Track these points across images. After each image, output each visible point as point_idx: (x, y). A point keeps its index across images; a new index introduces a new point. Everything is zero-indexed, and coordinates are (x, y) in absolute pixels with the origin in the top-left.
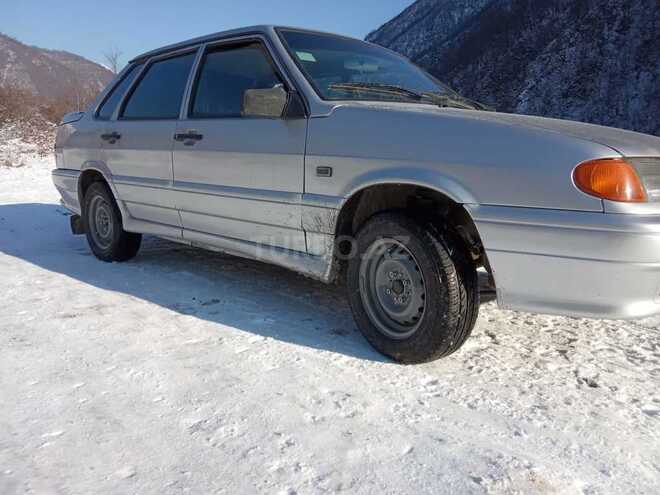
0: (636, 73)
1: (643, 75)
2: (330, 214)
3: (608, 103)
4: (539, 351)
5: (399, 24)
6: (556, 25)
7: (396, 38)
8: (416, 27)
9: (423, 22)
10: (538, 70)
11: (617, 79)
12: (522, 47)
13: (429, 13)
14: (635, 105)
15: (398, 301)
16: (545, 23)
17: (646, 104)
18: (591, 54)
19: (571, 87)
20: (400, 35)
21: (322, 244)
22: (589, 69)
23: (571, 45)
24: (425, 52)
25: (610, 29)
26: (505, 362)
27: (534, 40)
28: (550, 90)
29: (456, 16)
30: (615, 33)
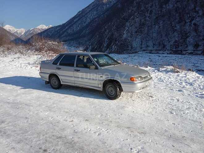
0: (154, 26)
1: (157, 26)
2: (102, 82)
3: (147, 34)
4: (128, 98)
5: (88, 9)
6: (133, 11)
7: (87, 13)
8: (93, 10)
9: (95, 9)
10: (128, 25)
11: (150, 28)
12: (124, 18)
13: (96, 6)
14: (155, 35)
15: (112, 93)
16: (130, 11)
17: (157, 34)
18: (143, 20)
19: (138, 30)
20: (88, 12)
21: (101, 86)
22: (142, 25)
23: (137, 18)
24: (96, 18)
25: (147, 13)
26: (124, 99)
27: (127, 16)
28: (132, 31)
29: (105, 7)
30: (149, 15)
